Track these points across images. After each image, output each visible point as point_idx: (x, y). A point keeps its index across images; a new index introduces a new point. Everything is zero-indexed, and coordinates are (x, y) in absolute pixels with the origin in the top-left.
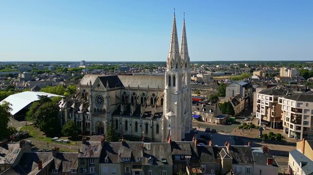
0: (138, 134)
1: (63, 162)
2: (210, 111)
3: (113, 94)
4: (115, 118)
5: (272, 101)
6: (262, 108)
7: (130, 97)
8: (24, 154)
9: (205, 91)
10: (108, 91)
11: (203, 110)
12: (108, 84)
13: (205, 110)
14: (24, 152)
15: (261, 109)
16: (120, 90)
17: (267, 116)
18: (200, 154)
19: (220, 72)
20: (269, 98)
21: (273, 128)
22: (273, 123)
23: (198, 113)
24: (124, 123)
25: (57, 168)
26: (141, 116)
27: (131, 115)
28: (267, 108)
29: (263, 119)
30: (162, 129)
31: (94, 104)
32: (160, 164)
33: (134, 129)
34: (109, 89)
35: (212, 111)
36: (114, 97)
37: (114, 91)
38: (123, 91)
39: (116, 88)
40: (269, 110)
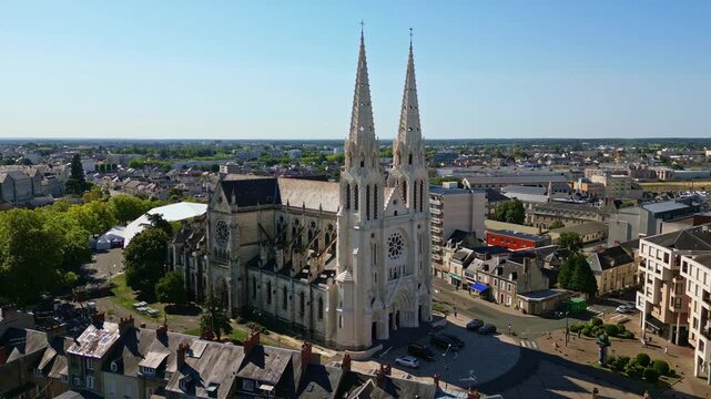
0: (287, 315)
1: (60, 357)
2: (511, 276)
3: (250, 219)
4: (251, 272)
5: (668, 266)
6: (650, 282)
7: (290, 227)
8: (10, 329)
9: (583, 221)
10: (234, 212)
11: (497, 272)
12: (234, 198)
13: (499, 274)
14: (8, 325)
15: (647, 284)
16: (272, 212)
17: (660, 307)
18: (303, 385)
19: (699, 170)
20: (662, 256)
21: (674, 342)
22: (675, 328)
23: (486, 279)
24: (265, 286)
25: (40, 367)
26: (292, 274)
27: (275, 270)
28: (660, 284)
29: (653, 314)
30: (327, 310)
31: (214, 240)
32: (200, 393)
33: (281, 303)
34: (236, 208)
35: (515, 277)
36: (254, 225)
37: (255, 214)
38: (278, 214)
39: (259, 206)
40: (664, 290)
